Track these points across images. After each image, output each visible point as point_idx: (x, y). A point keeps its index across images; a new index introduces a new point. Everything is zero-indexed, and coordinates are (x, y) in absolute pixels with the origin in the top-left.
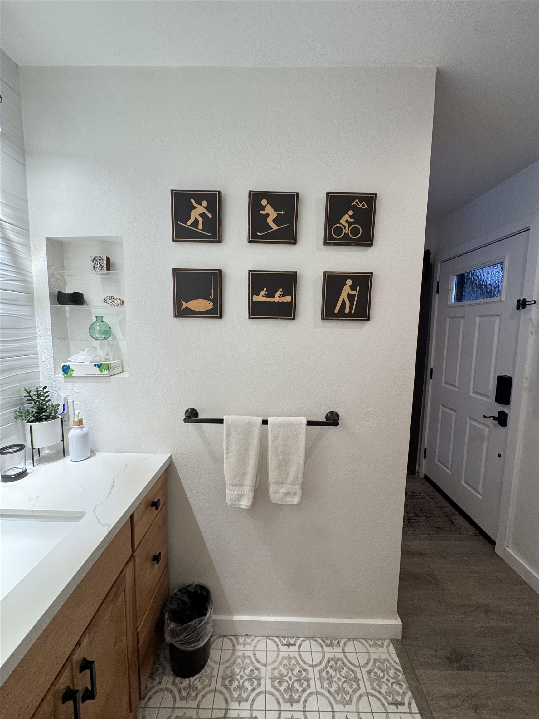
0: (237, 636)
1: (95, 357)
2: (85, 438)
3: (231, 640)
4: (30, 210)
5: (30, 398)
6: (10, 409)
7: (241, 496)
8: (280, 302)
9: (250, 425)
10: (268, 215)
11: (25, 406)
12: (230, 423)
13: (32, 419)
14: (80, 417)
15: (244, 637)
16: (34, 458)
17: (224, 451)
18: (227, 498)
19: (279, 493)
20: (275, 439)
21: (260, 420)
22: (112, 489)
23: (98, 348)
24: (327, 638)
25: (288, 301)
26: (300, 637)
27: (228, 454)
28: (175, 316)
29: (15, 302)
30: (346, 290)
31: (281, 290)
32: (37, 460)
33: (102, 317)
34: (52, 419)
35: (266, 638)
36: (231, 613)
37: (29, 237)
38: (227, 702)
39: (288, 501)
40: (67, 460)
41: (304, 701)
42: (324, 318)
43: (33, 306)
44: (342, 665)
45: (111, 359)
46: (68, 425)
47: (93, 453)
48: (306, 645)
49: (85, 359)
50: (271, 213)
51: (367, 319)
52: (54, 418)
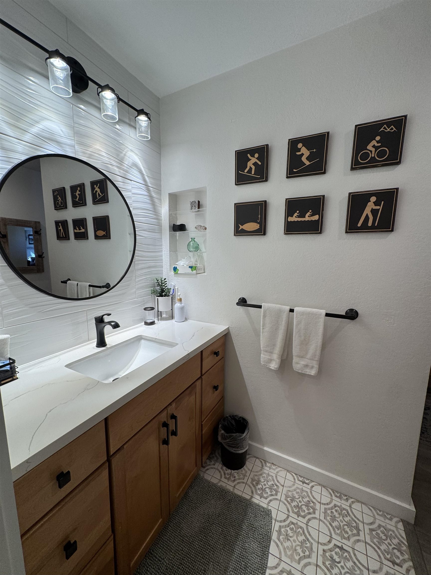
0: (266, 461)
1: (190, 262)
2: (182, 309)
3: (261, 462)
4: (162, 179)
5: (158, 284)
6: (149, 288)
7: (270, 361)
8: (310, 220)
9: (280, 311)
10: (303, 154)
11: (156, 288)
12: (266, 308)
13: (159, 295)
14: (180, 297)
15: (270, 464)
16: (159, 318)
17: (261, 327)
18: (261, 360)
19: (299, 364)
20: (299, 323)
21: (288, 308)
22: (193, 337)
23: (192, 257)
24: (337, 492)
25: (316, 220)
26: (314, 482)
27: (264, 330)
28: (235, 235)
29: (154, 231)
30: (370, 206)
31: (310, 211)
32: (160, 319)
33: (194, 238)
34: (167, 296)
35: (286, 471)
36: (263, 445)
37: (161, 194)
38: (252, 493)
39: (307, 372)
40: (173, 321)
41: (308, 519)
42: (348, 231)
43: (162, 233)
44: (347, 514)
45: (199, 265)
46: (175, 301)
47: (186, 319)
48: (318, 488)
49: (184, 264)
50: (305, 152)
51: (391, 230)
52: (168, 296)
